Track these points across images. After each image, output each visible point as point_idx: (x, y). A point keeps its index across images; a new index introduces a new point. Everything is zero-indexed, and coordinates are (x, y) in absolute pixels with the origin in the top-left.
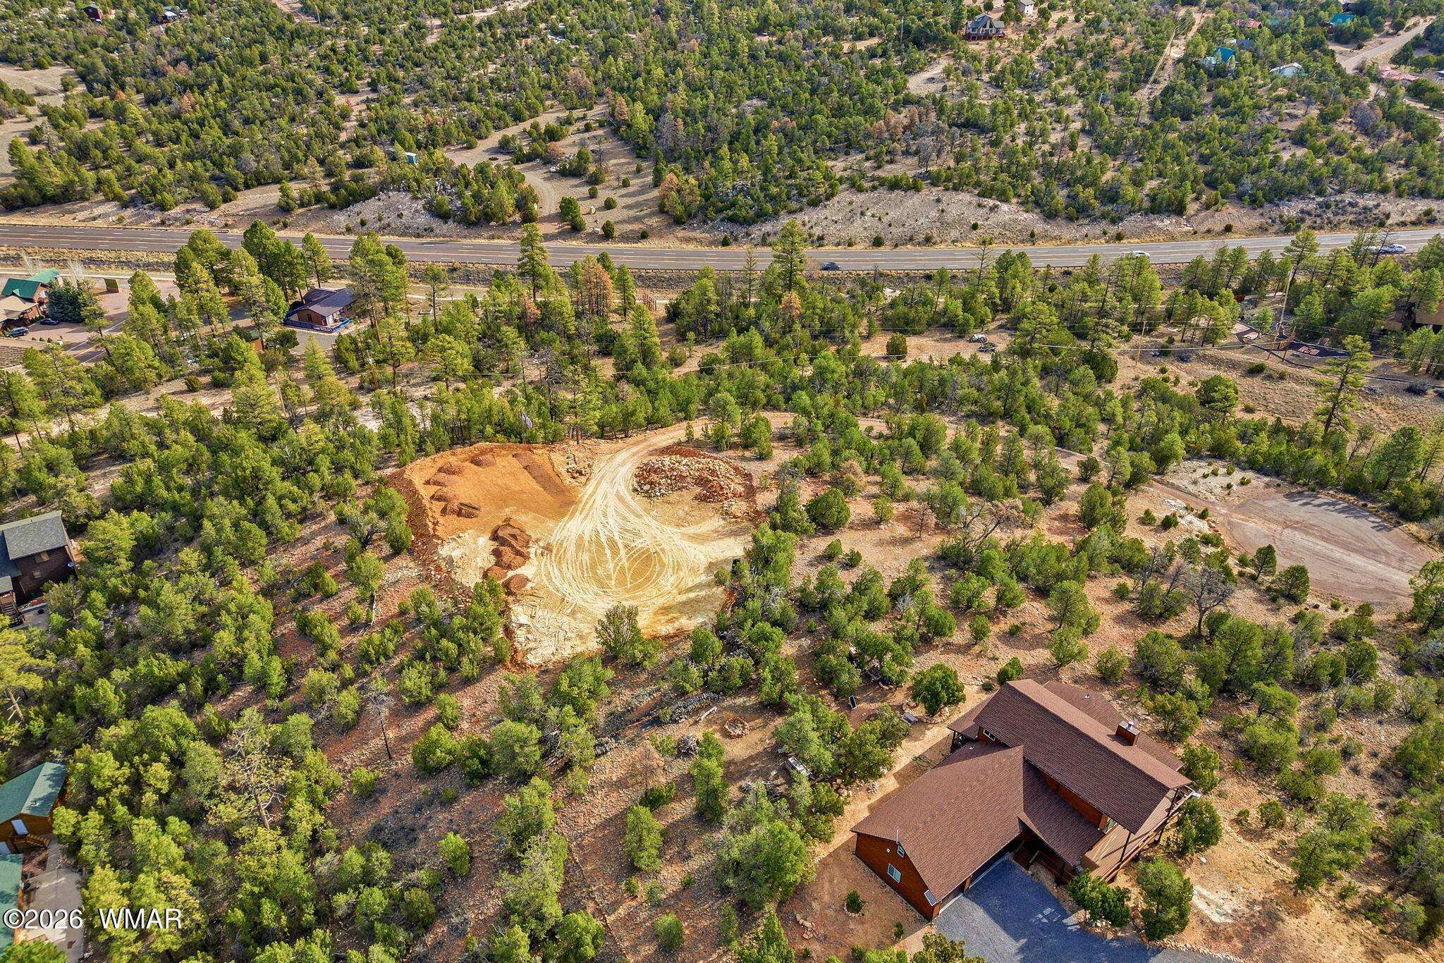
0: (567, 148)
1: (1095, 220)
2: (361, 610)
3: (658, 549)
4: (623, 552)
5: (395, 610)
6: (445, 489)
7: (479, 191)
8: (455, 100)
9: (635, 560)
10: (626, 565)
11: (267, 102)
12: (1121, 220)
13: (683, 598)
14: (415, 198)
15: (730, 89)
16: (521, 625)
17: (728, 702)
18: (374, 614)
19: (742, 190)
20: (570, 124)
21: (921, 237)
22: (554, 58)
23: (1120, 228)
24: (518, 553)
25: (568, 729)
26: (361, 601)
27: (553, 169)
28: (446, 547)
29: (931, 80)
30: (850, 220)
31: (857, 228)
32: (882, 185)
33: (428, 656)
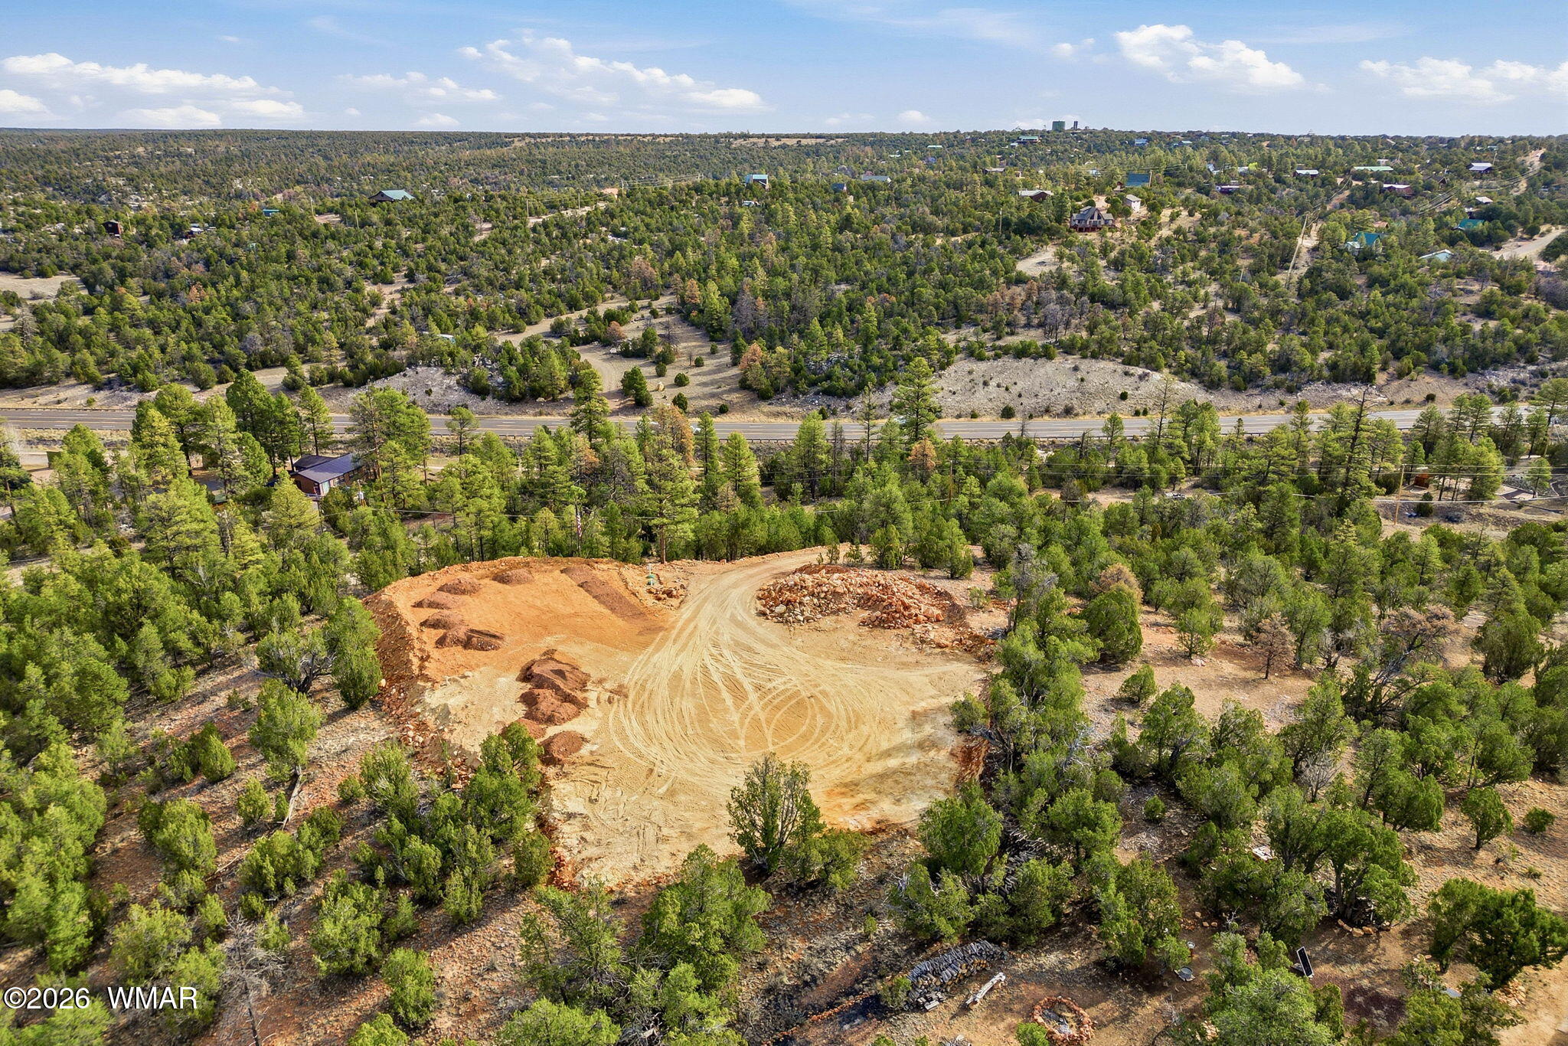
0: (631, 331)
1: (1266, 389)
2: (268, 801)
3: (815, 692)
4: (753, 697)
5: (333, 797)
6: (446, 612)
7: (525, 365)
8: (502, 288)
9: (778, 708)
10: (762, 716)
11: (287, 291)
12: (1300, 389)
13: (877, 767)
14: (448, 373)
15: (816, 272)
16: (570, 816)
17: (1023, 963)
18: (292, 805)
19: (838, 361)
20: (634, 311)
21: (1060, 409)
22: (616, 254)
23: (1300, 397)
24: (567, 698)
25: (682, 1021)
26: (270, 786)
27: (614, 350)
28: (438, 693)
29: (1042, 263)
30: (972, 391)
31: (980, 399)
32: (1006, 353)
33: (380, 874)
